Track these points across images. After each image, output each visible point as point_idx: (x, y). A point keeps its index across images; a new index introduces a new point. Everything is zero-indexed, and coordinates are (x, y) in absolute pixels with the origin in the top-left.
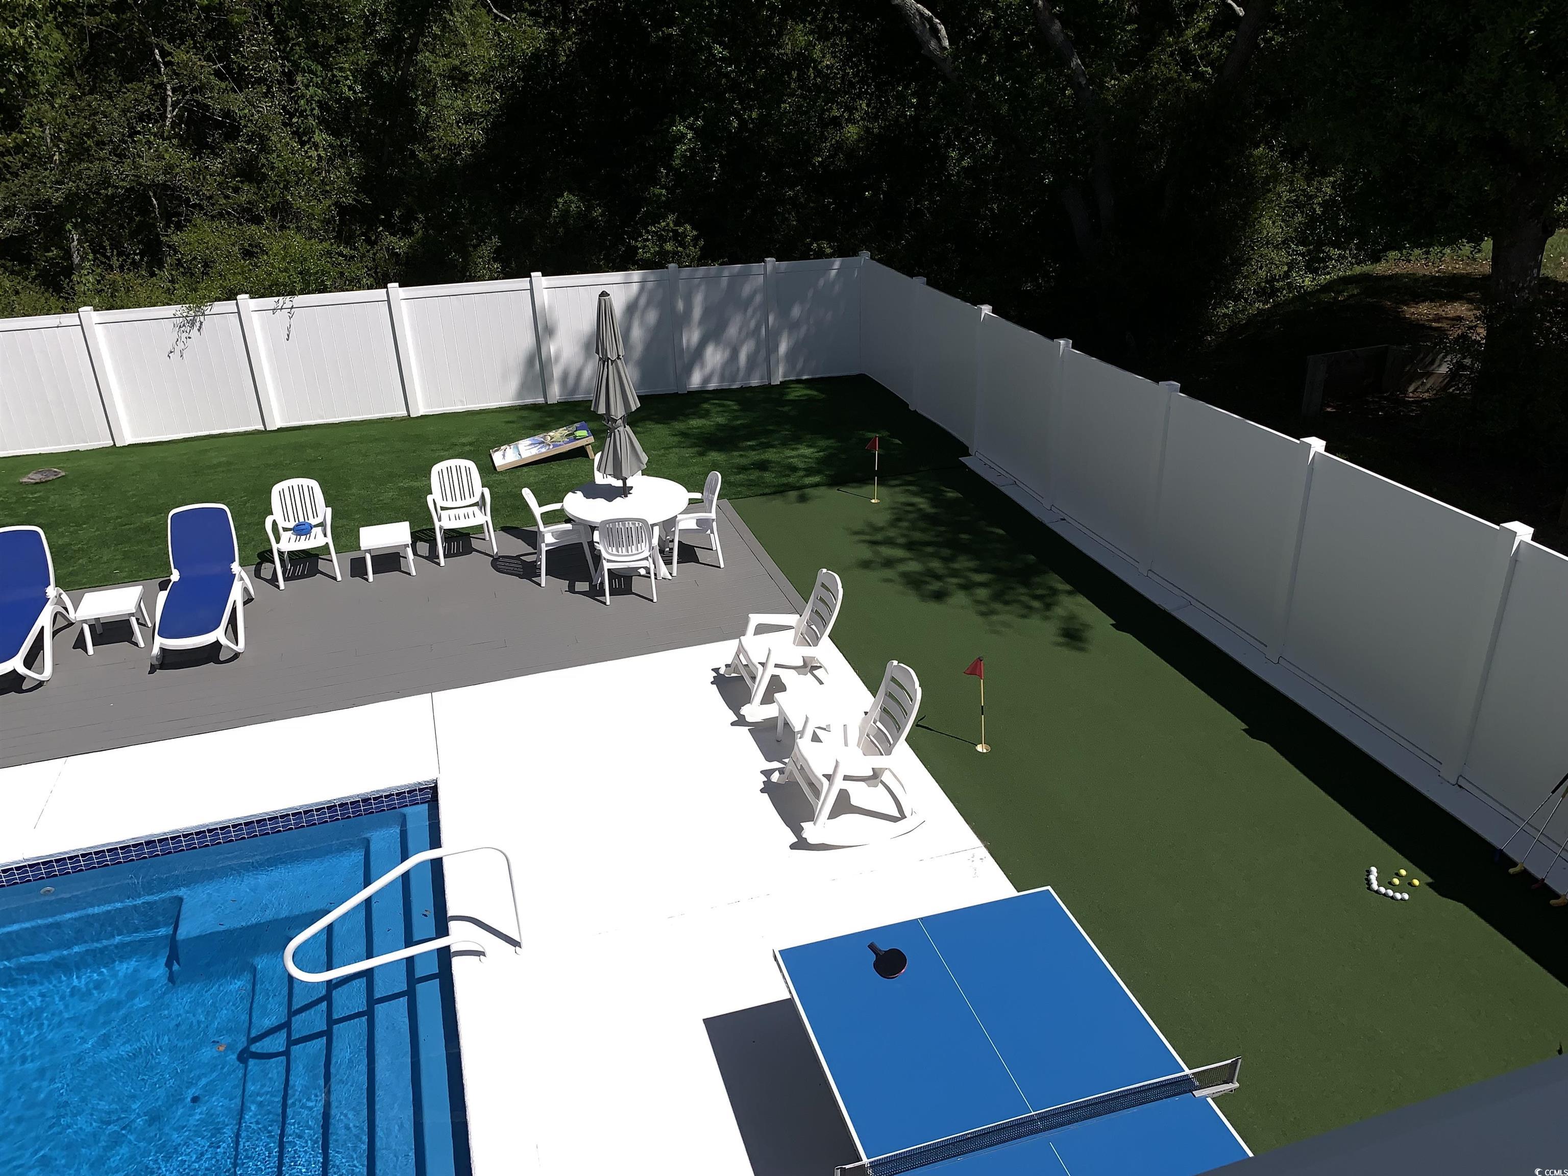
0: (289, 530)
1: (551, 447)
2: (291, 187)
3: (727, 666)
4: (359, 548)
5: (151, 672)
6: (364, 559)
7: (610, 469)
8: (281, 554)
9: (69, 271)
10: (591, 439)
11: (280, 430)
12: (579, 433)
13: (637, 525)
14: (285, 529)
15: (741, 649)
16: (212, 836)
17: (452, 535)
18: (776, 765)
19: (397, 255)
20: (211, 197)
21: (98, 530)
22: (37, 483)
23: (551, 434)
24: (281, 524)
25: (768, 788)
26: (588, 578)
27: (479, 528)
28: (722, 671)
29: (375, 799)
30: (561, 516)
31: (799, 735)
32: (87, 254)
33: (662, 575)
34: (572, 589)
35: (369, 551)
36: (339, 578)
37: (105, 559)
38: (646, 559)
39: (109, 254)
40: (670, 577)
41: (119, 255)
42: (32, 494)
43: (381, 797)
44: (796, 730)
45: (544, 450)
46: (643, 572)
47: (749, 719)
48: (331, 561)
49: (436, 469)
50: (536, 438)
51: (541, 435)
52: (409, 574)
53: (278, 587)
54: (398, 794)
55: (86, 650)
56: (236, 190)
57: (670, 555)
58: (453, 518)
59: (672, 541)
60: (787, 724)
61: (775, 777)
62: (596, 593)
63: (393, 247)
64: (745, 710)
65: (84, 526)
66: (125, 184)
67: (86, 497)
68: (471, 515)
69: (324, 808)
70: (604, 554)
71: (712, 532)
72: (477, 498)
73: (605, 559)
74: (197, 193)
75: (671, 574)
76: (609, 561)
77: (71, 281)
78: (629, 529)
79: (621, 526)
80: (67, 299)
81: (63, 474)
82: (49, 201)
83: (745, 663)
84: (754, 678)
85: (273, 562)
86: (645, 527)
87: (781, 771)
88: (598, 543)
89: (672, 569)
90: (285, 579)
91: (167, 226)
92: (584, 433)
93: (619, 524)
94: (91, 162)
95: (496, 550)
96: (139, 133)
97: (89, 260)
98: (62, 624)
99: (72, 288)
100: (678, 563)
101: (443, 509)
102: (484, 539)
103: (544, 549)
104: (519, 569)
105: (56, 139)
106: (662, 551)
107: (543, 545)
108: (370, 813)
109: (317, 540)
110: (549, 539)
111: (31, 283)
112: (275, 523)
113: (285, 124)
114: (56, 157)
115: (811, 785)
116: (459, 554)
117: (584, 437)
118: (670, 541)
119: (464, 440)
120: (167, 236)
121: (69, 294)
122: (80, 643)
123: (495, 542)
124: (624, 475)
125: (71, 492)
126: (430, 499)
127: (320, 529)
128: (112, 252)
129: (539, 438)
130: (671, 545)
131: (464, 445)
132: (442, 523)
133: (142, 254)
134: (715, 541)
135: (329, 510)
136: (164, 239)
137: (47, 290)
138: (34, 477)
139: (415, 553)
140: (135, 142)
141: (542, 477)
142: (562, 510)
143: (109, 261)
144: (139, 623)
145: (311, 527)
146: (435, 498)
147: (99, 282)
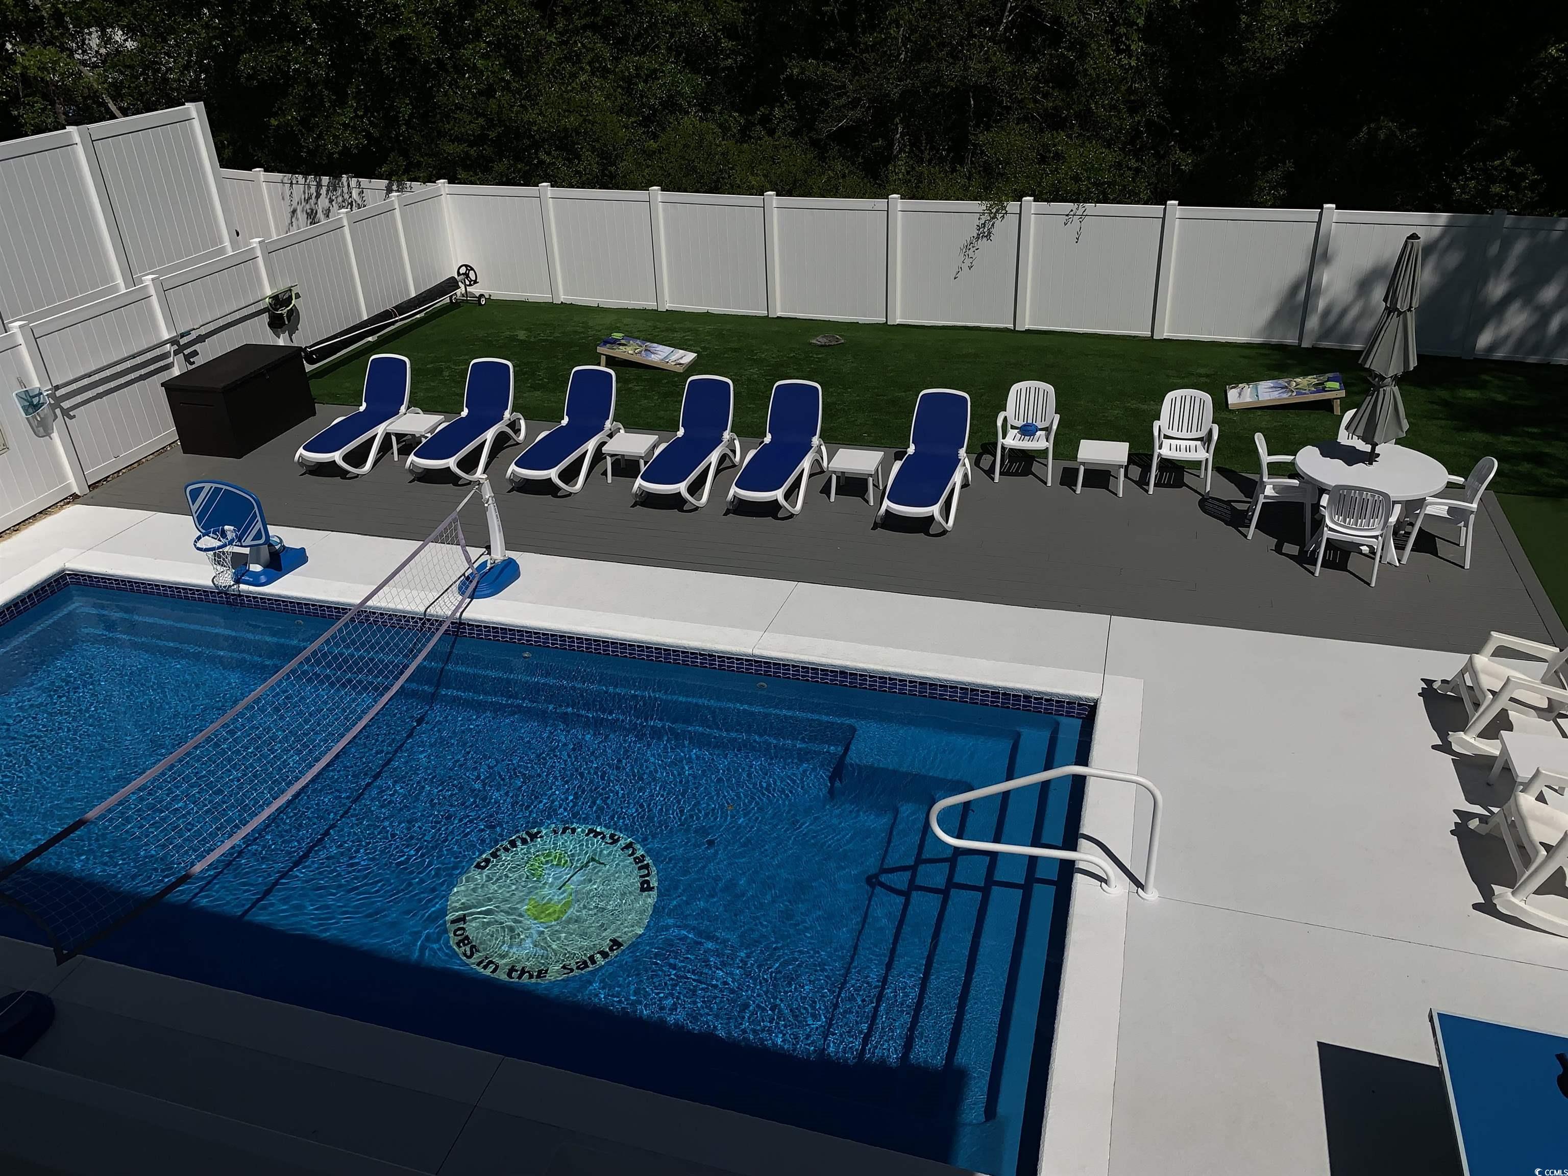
0: (1016, 428)
1: (1295, 394)
2: (1098, 95)
3: (1443, 681)
4: (1075, 458)
5: (874, 528)
6: (1077, 470)
7: (1360, 431)
8: (1003, 448)
9: (889, 159)
10: (1343, 394)
11: (1028, 331)
12: (1330, 385)
13: (1376, 498)
14: (1013, 427)
15: (1470, 667)
16: (892, 684)
17: (1167, 464)
18: (1477, 809)
19: (1183, 172)
20: (1022, 101)
21: (858, 396)
22: (822, 346)
23: (1298, 380)
24: (1011, 421)
25: (1460, 831)
26: (1301, 541)
27: (1197, 464)
28: (1435, 686)
29: (1036, 699)
30: (1291, 471)
31: (1521, 787)
32: (905, 146)
33: (1388, 560)
34: (1278, 549)
35: (1084, 464)
36: (1049, 484)
37: (859, 422)
38: (1376, 537)
39: (923, 148)
40: (1398, 565)
41: (931, 149)
42: (816, 354)
43: (1042, 699)
44: (1519, 780)
45: (1285, 396)
46: (1365, 549)
47: (1455, 747)
48: (1046, 465)
49: (1170, 396)
50: (1280, 381)
51: (1286, 380)
52: (1116, 495)
53: (993, 479)
54: (1057, 702)
55: (829, 498)
56: (1046, 96)
57: (1404, 539)
58: (1173, 447)
59: (1412, 525)
60: (1508, 769)
61: (1474, 824)
62: (1305, 559)
63: (1180, 164)
64: (1453, 737)
65: (849, 390)
66: (952, 84)
67: (855, 365)
68: (1193, 449)
69: (988, 692)
70: (1328, 522)
71: (1466, 526)
72: (1203, 433)
73: (1327, 526)
74: (1010, 96)
75: (1399, 561)
76: (1331, 529)
77: (887, 170)
78: (1366, 501)
79: (1357, 495)
80: (880, 185)
81: (843, 341)
82: (888, 95)
83: (1469, 683)
84: (1477, 705)
85: (995, 456)
86: (1385, 502)
87: (1481, 818)
88: (1324, 507)
89: (1403, 555)
90: (1001, 474)
91: (977, 126)
92: (1336, 385)
93: (1355, 493)
94: (929, 62)
95: (1208, 489)
96: (975, 36)
97: (905, 152)
98: (817, 471)
99: (887, 177)
100: (1412, 550)
101: (1166, 437)
102: (1199, 476)
103: (1262, 500)
104: (1228, 516)
105: (906, 39)
106: (1395, 533)
107: (1261, 496)
108: (1028, 710)
109: (1040, 443)
110: (1269, 491)
111: (857, 168)
112: (1005, 419)
113: (1107, 32)
114: (902, 56)
115: (1521, 847)
116: (1168, 485)
117: (1335, 389)
118: (1409, 524)
119: (1202, 371)
120: (974, 135)
121: (883, 181)
122: (826, 490)
123: (1209, 481)
124: (1376, 440)
125: (845, 358)
126: (1156, 424)
127: (1044, 433)
128: (926, 147)
129: (1283, 382)
130: (1408, 528)
131: (1200, 376)
132: (1161, 451)
133: (949, 151)
134: (1467, 537)
135: (1057, 417)
136: (972, 137)
137: (866, 176)
138: (820, 340)
139: (1126, 476)
140: (970, 44)
141: (1275, 424)
142: (1293, 464)
143: (922, 154)
144: (874, 485)
145: (1037, 429)
146: (1161, 425)
147: (908, 173)
